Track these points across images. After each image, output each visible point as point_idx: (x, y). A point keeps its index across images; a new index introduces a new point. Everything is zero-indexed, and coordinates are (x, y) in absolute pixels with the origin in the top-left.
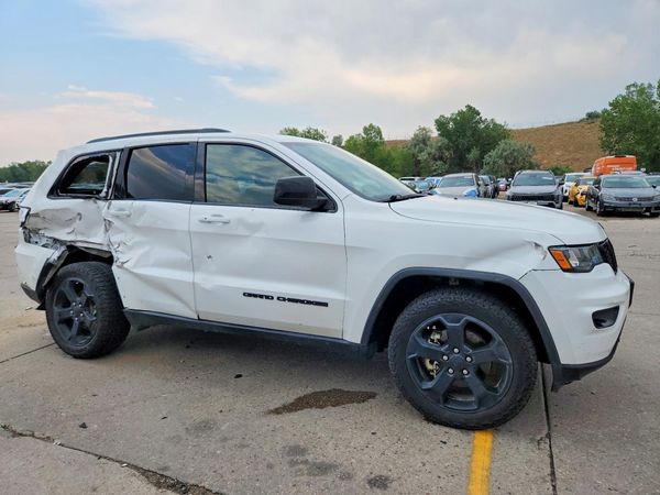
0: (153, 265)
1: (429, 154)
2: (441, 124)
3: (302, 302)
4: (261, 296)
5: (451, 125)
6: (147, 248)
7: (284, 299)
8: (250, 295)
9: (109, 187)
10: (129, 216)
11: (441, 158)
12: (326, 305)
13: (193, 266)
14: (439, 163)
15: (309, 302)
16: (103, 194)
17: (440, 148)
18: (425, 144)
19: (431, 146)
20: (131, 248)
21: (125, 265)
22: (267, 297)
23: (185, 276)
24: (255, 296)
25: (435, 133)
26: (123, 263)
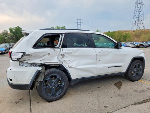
0: (82, 65)
1: (8, 37)
2: (11, 30)
3: (118, 66)
4: (111, 67)
5: (14, 30)
6: (78, 61)
7: (115, 67)
8: (109, 67)
9: (60, 44)
10: (72, 53)
11: (12, 39)
12: (122, 66)
13: (96, 63)
14: (12, 40)
15: (120, 66)
16: (57, 46)
17: (11, 36)
18: (6, 35)
19: (9, 35)
20: (72, 62)
21: (72, 66)
22: (112, 67)
23: (95, 66)
24: (110, 67)
25: (9, 32)
26: (71, 66)
